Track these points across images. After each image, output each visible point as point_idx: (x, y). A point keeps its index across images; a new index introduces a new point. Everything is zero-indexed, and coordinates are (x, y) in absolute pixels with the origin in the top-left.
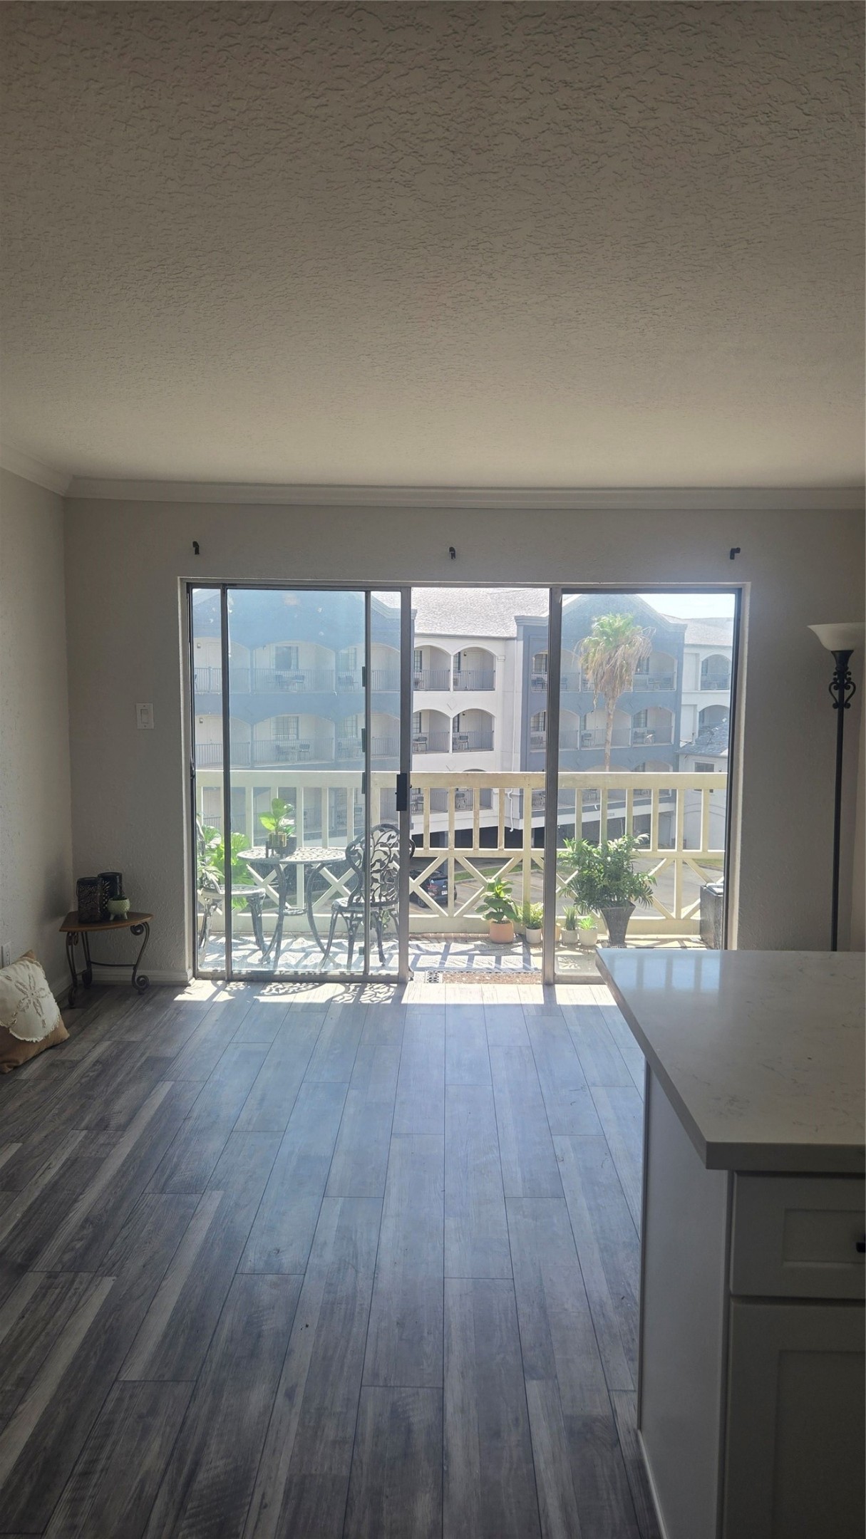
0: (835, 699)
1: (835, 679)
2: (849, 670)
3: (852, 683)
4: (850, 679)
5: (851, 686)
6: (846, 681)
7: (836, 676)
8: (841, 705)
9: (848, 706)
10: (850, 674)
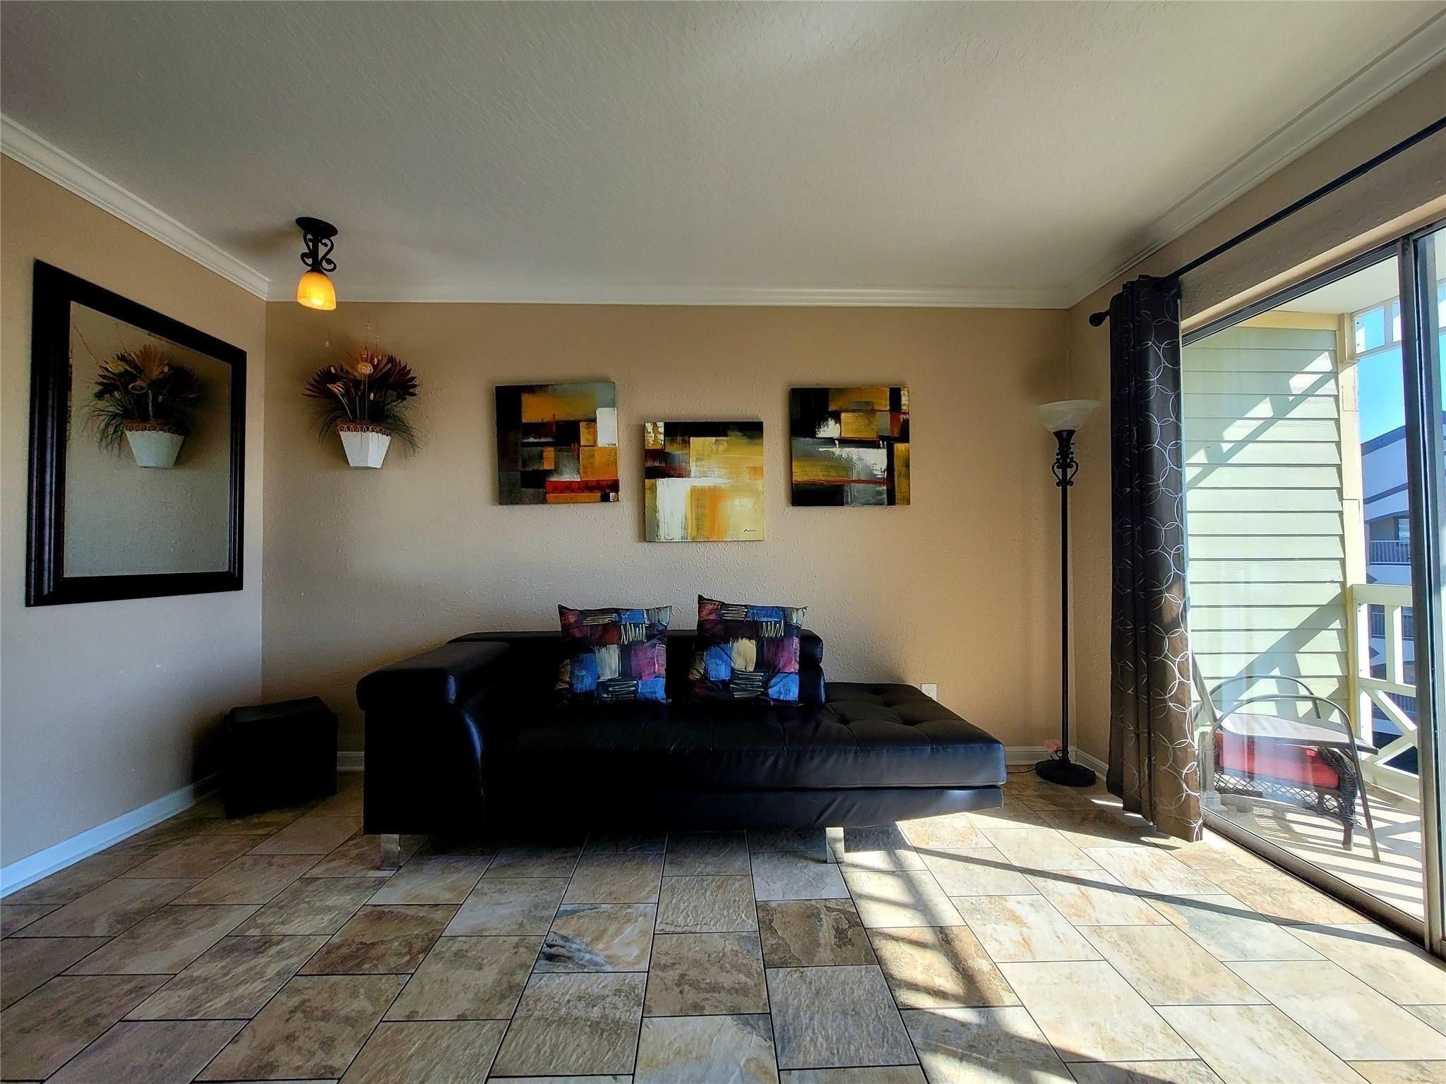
0: (1059, 478)
1: (1057, 459)
2: (1071, 450)
3: (1074, 462)
4: (1073, 458)
5: (1074, 464)
6: (1068, 461)
7: (1059, 457)
8: (1064, 483)
9: (1072, 483)
10: (1072, 453)
